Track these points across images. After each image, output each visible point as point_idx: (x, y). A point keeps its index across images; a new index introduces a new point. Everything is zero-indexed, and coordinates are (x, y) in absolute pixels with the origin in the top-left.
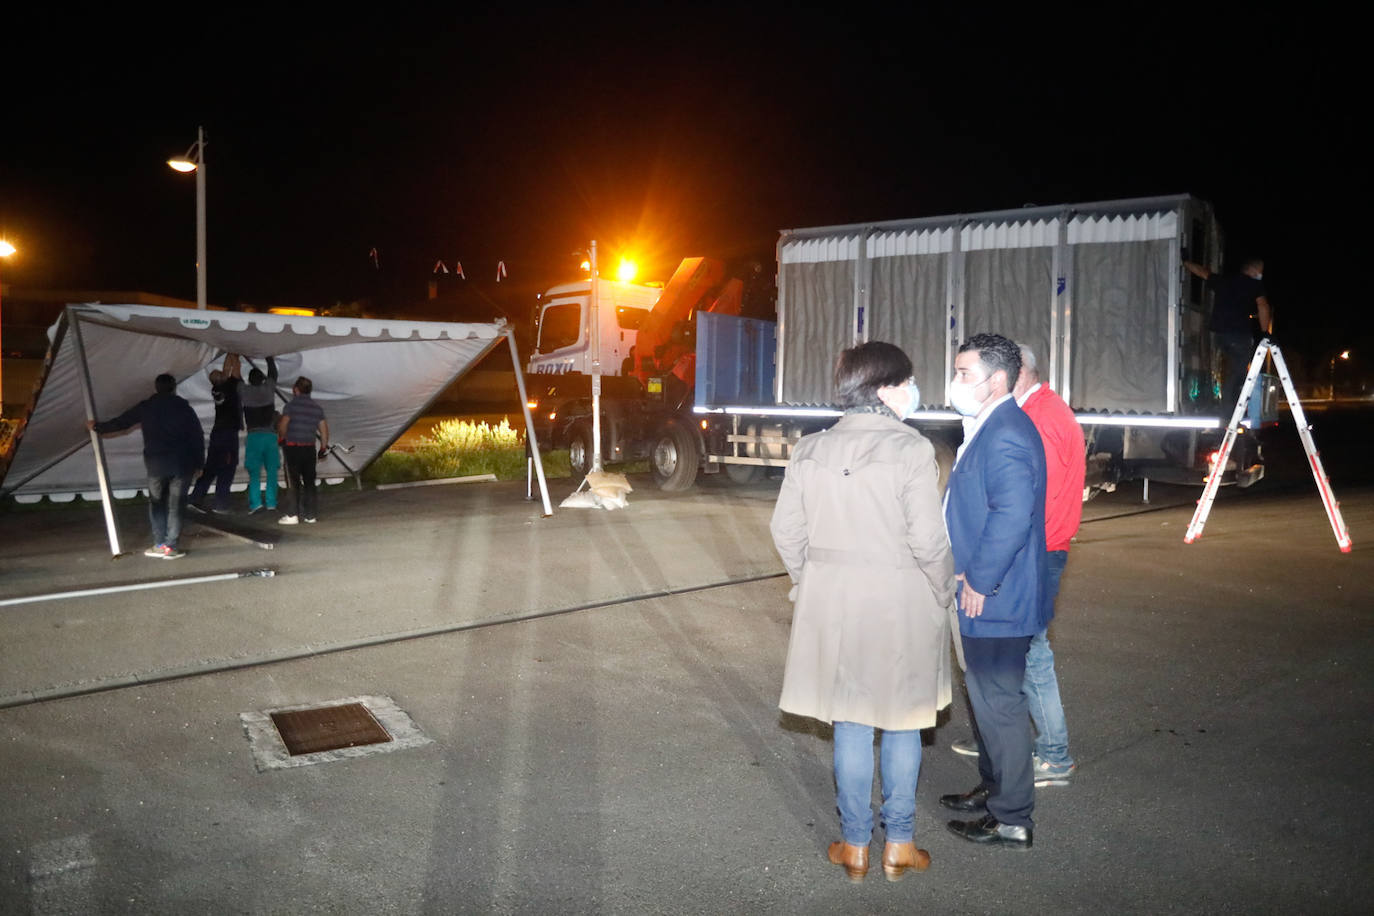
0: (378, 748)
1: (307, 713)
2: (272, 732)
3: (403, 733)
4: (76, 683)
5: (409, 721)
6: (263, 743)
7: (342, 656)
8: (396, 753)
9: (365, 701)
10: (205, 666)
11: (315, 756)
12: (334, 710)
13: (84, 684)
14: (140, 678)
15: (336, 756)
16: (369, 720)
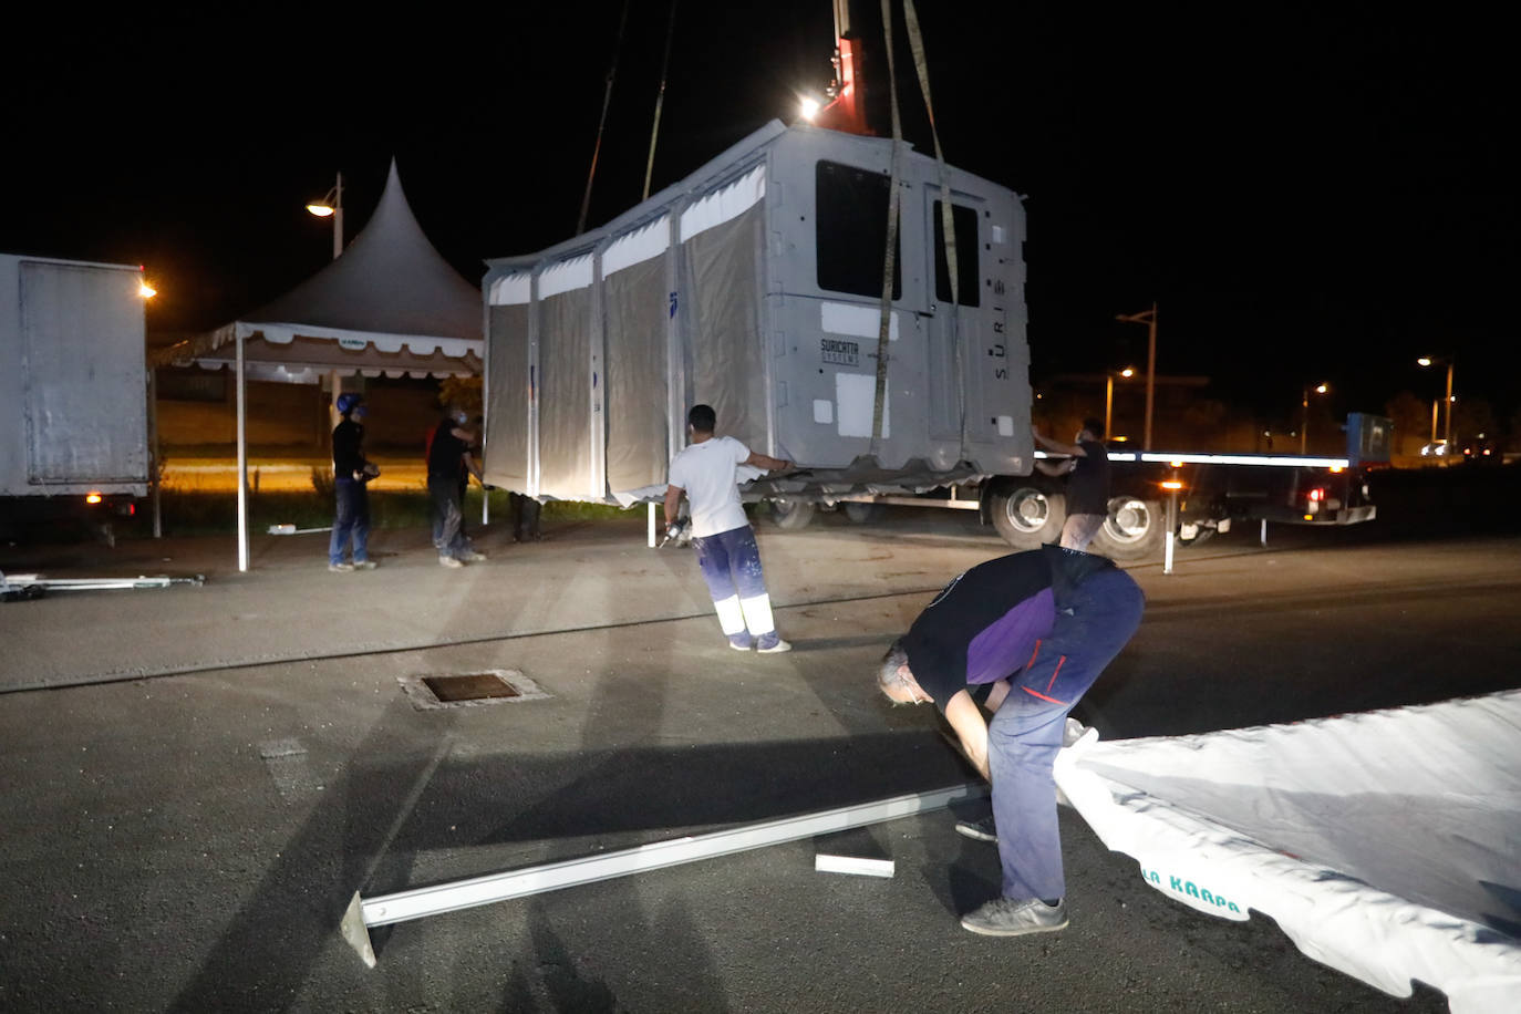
0: (510, 699)
1: (450, 679)
2: (425, 689)
3: (528, 691)
4: (260, 656)
5: (534, 685)
6: (418, 694)
7: (477, 645)
8: (522, 702)
9: (498, 673)
10: (362, 649)
11: (461, 703)
12: (473, 678)
13: (265, 658)
14: (311, 655)
15: (478, 703)
16: (503, 684)
